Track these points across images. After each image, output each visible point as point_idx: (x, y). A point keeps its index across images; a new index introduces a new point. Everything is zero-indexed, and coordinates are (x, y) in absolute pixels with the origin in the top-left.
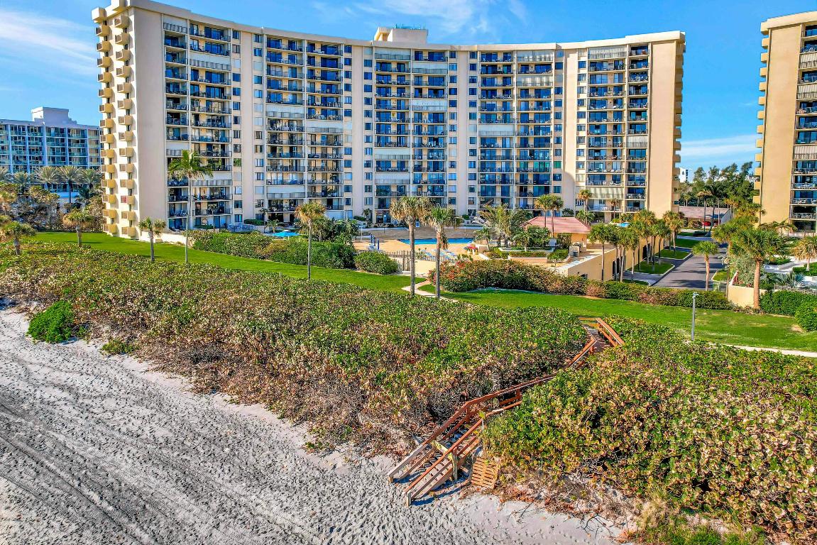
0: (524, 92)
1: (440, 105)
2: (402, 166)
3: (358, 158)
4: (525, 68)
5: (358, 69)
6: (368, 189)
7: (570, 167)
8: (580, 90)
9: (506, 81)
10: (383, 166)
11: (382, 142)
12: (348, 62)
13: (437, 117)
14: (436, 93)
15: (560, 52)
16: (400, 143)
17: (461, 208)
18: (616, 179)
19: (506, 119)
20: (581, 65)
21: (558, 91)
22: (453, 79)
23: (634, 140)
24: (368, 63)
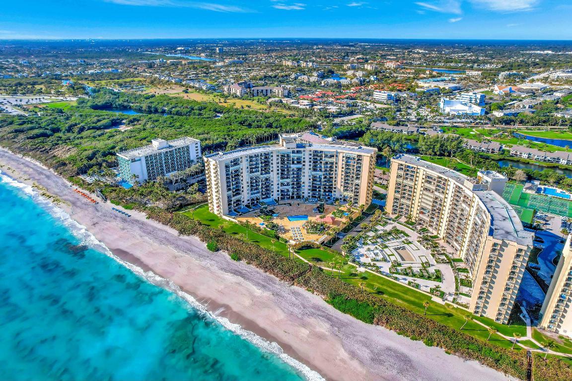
0: (327, 163)
1: (300, 166)
2: (288, 184)
3: (275, 183)
4: (326, 156)
5: (275, 158)
6: (278, 191)
7: (339, 186)
8: (343, 164)
9: (321, 159)
10: (282, 184)
11: (282, 178)
12: (272, 156)
13: (299, 169)
14: (299, 163)
15: (337, 152)
16: (287, 178)
17: (306, 195)
18: (352, 191)
19: (321, 170)
20: (343, 157)
21: (336, 163)
22: (304, 158)
23: (357, 182)
24: (278, 156)
